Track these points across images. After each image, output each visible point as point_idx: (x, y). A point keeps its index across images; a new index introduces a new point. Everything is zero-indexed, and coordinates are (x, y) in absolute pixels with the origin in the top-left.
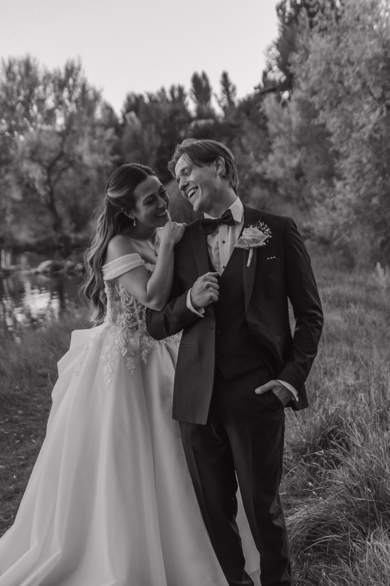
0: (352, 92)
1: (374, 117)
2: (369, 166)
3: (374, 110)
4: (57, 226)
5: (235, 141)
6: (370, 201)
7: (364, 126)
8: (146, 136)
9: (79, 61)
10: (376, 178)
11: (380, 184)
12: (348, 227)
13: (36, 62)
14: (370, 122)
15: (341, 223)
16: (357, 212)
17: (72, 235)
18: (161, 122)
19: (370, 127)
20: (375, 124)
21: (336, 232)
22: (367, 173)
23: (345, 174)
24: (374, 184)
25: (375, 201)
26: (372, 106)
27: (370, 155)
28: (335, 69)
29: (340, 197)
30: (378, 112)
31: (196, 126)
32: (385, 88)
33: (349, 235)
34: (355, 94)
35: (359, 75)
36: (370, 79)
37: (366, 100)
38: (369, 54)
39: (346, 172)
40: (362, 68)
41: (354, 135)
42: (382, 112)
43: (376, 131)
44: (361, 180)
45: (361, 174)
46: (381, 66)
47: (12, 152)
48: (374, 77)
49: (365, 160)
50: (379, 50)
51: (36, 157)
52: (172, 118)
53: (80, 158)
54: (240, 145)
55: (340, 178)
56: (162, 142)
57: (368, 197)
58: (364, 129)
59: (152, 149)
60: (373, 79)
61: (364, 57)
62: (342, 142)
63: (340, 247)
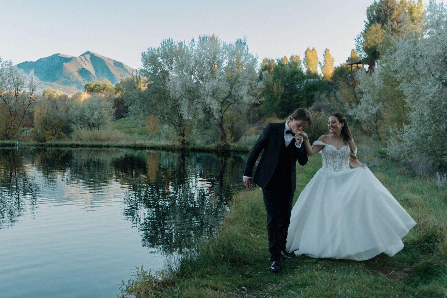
0: (421, 73)
1: (434, 89)
2: (428, 118)
3: (434, 86)
4: (223, 138)
5: (332, 93)
6: (426, 138)
7: (428, 94)
8: (275, 87)
9: (245, 40)
10: (432, 125)
11: (433, 129)
12: (410, 153)
13: (218, 39)
14: (431, 92)
15: (406, 150)
16: (417, 144)
17: (232, 144)
18: (285, 78)
19: (431, 95)
20: (434, 94)
21: (402, 156)
22: (426, 121)
23: (412, 121)
24: (430, 128)
25: (430, 138)
26: (433, 83)
27: (429, 110)
28: (412, 60)
29: (406, 134)
30: (437, 87)
31: (307, 82)
32: (442, 73)
33: (411, 158)
34: (424, 75)
35: (427, 64)
36: (434, 67)
37: (430, 79)
38: (434, 53)
39: (413, 120)
40: (429, 60)
41: (421, 99)
42: (439, 87)
43: (434, 97)
44: (422, 125)
45: (422, 122)
46: (441, 60)
47: (202, 92)
48: (435, 66)
49: (426, 114)
50: (441, 51)
51: (215, 96)
52: (292, 76)
53: (242, 98)
54: (335, 96)
55: (408, 123)
56: (285, 91)
57: (426, 136)
58: (428, 96)
59: (278, 95)
60: (435, 67)
61: (431, 55)
62: (412, 102)
63: (405, 164)
